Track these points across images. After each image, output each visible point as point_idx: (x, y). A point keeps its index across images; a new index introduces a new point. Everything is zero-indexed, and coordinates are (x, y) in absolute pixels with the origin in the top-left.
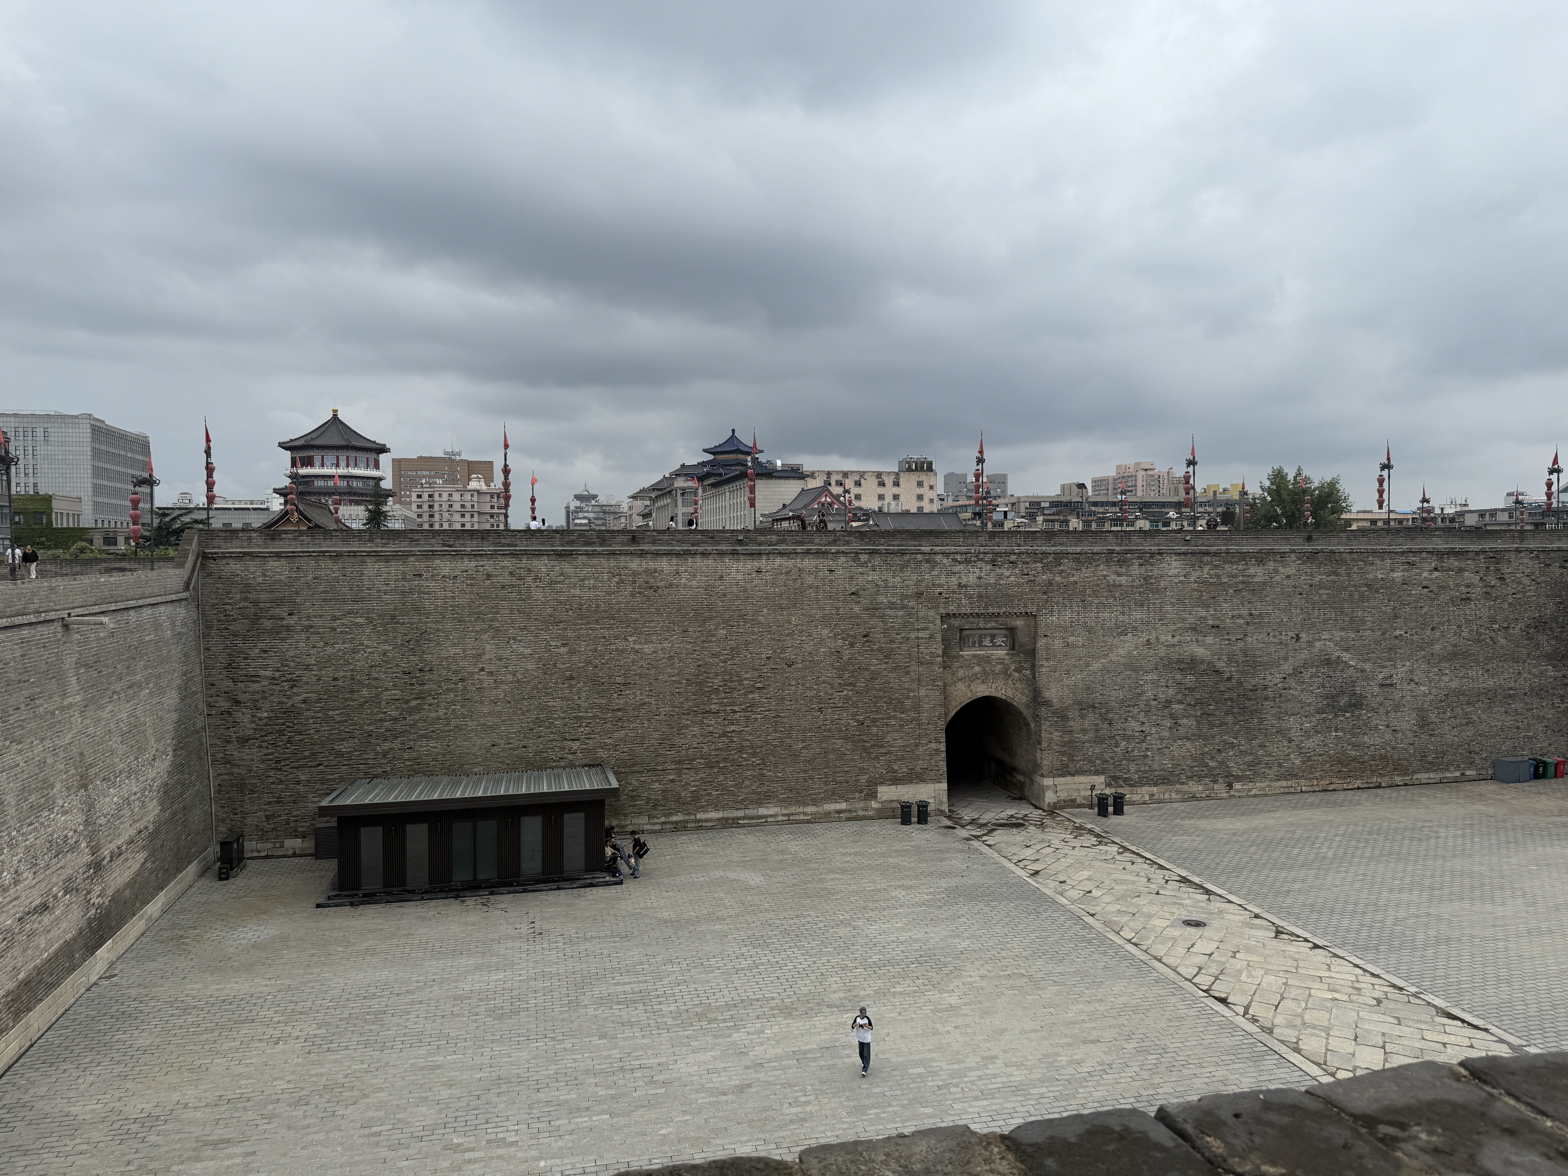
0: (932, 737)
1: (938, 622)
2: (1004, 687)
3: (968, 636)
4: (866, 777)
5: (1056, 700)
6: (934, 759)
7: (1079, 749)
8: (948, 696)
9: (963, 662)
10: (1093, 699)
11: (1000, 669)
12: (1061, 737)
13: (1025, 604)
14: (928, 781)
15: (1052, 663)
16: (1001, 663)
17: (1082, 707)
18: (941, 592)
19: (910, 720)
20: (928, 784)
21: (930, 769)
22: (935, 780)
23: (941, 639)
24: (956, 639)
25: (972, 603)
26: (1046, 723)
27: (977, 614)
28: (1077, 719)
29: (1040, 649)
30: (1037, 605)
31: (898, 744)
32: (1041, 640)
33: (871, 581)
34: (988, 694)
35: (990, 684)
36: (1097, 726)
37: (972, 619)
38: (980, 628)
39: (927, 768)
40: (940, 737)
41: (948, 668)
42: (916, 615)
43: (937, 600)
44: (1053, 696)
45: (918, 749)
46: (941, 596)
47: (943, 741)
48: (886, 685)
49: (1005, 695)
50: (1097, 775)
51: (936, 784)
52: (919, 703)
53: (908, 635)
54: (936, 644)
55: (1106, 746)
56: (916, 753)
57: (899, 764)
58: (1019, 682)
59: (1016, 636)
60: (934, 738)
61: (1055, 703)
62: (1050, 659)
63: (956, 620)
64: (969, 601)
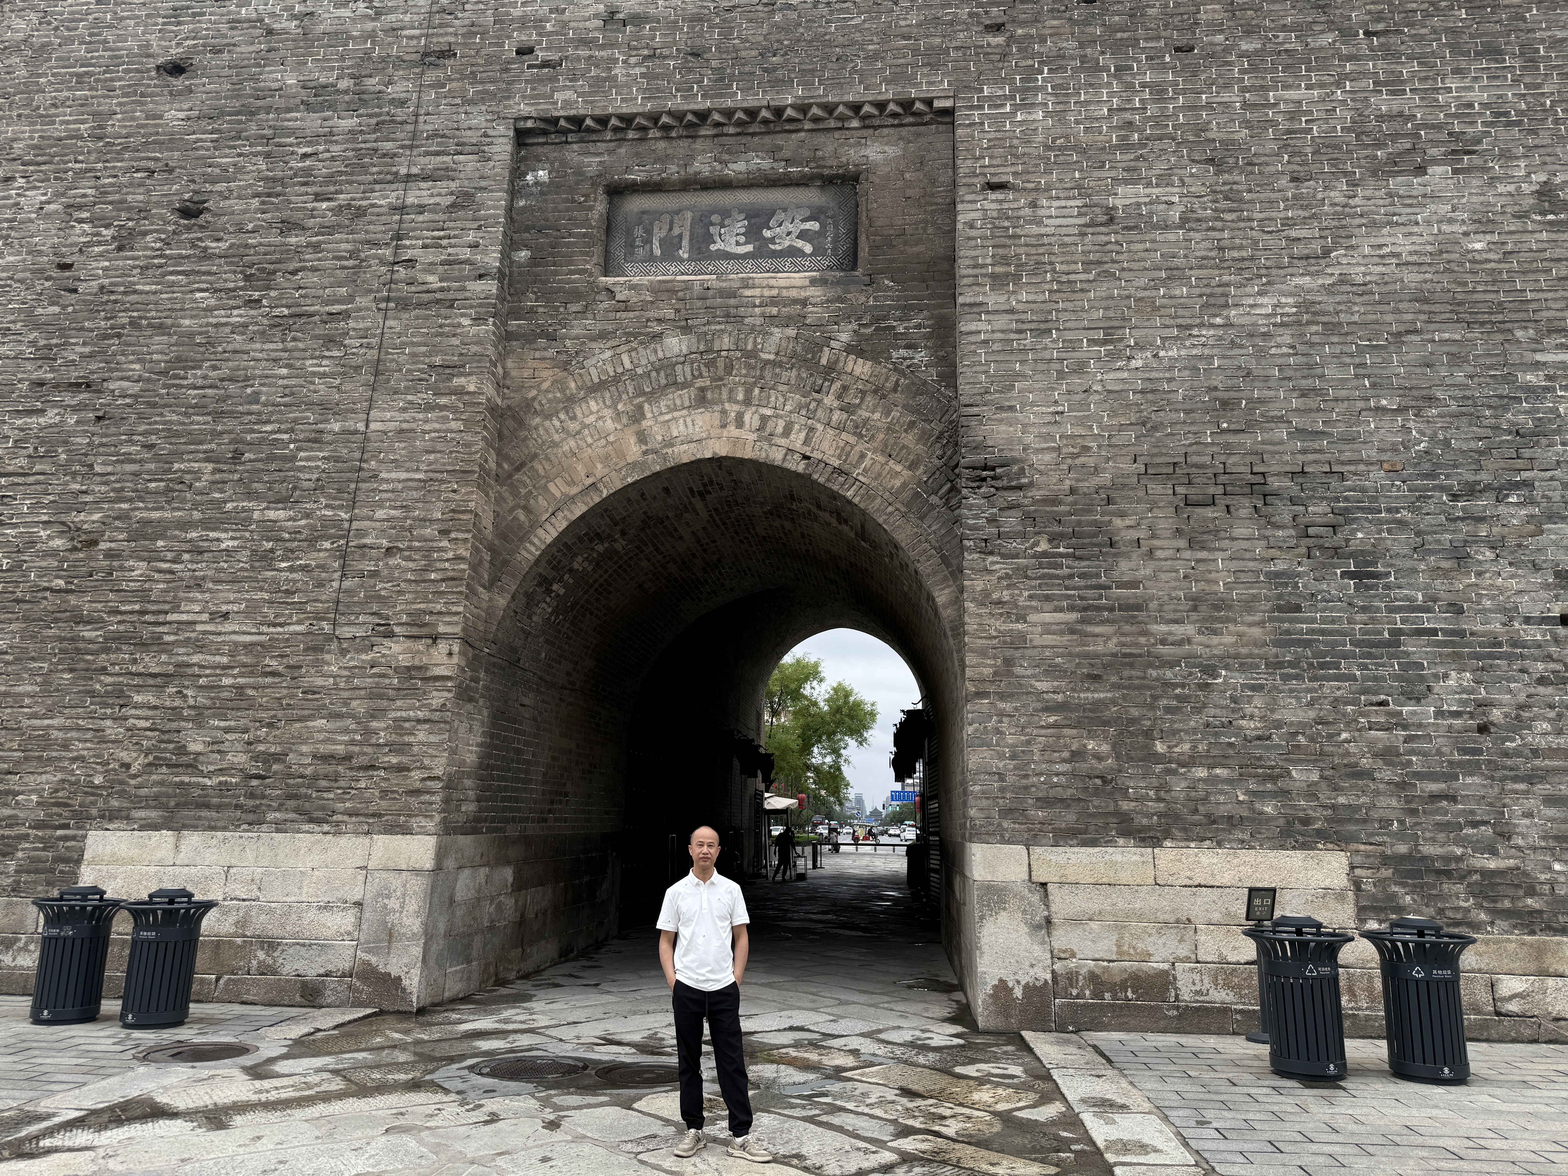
0: (402, 611)
1: (502, 150)
2: (799, 421)
3: (647, 219)
5: (1048, 457)
6: (393, 715)
7: (1180, 698)
8: (535, 456)
9: (612, 315)
10: (1256, 453)
11: (784, 344)
12: (1072, 632)
13: (898, 70)
14: (339, 817)
15: (1024, 297)
16: (789, 317)
17: (1192, 491)
18: (531, 44)
19: (306, 533)
20: (334, 834)
21: (364, 760)
22: (380, 816)
23: (501, 212)
24: (586, 223)
25: (657, 77)
26: (992, 563)
27: (679, 116)
28: (1166, 546)
29: (970, 239)
30: (955, 69)
31: (227, 638)
32: (975, 202)
33: (249, 21)
34: (723, 451)
35: (733, 409)
36: (1286, 585)
37: (662, 144)
38: (696, 182)
39: (348, 758)
40: (440, 613)
41: (542, 341)
42: (410, 128)
43: (507, 70)
44: (1029, 439)
45: (318, 664)
46: (526, 57)
47: (449, 629)
48: (232, 387)
49: (806, 457)
50: (1304, 846)
51: (381, 840)
52: (361, 460)
53: (362, 199)
54: (479, 228)
55: (1343, 689)
56: (306, 682)
57: (218, 728)
58: (870, 400)
59: (862, 208)
60: (409, 614)
61: (1041, 473)
62: (1017, 277)
63: (592, 150)
64: (644, 70)
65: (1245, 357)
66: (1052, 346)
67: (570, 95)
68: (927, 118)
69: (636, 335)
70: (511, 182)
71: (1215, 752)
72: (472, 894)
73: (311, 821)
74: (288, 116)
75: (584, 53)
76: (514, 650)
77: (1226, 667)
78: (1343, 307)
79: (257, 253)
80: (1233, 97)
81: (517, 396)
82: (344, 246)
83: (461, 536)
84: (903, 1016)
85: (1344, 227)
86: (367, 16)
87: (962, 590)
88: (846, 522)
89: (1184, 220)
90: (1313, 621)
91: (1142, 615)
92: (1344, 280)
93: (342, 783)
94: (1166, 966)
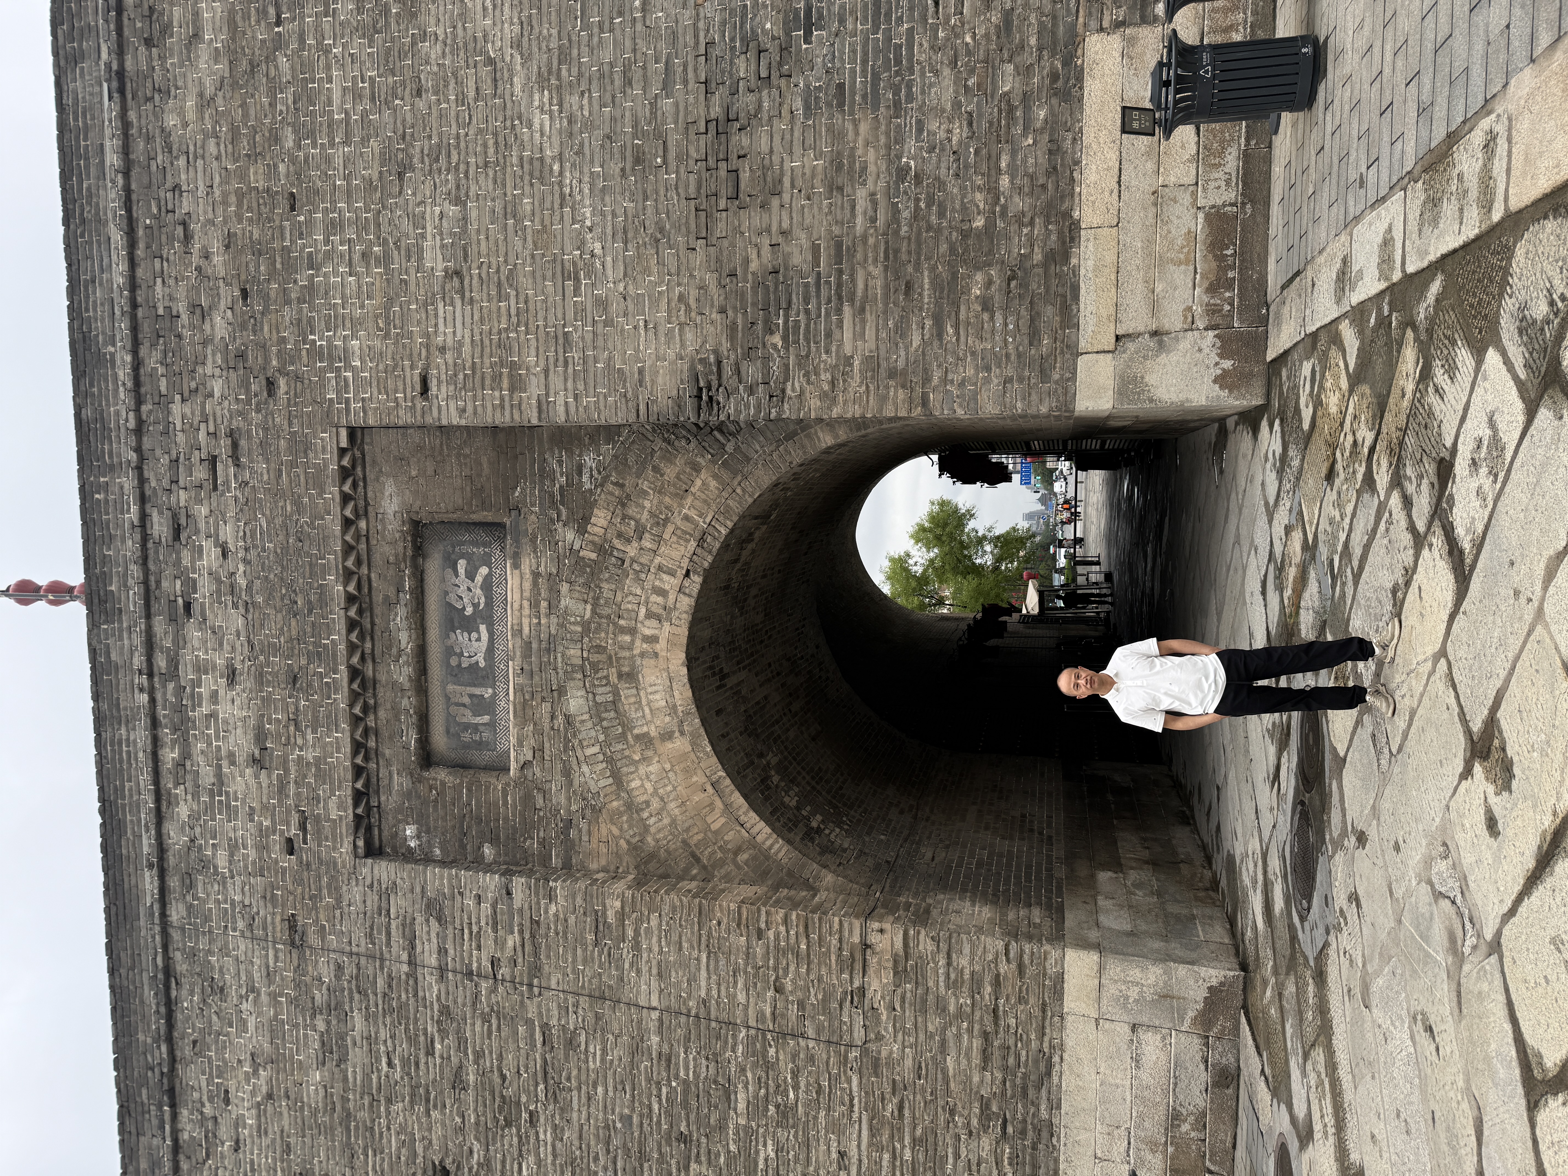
1: (385, 870)
2: (652, 580)
3: (450, 729)
5: (689, 335)
6: (942, 990)
7: (930, 203)
8: (684, 842)
9: (547, 765)
10: (687, 129)
11: (577, 595)
12: (862, 310)
13: (311, 481)
14: (1046, 1045)
15: (532, 359)
16: (551, 590)
17: (723, 192)
18: (283, 840)
19: (760, 1073)
20: (1063, 1050)
21: (988, 1020)
22: (1044, 1004)
23: (446, 872)
24: (457, 789)
25: (316, 718)
26: (793, 390)
27: (354, 697)
28: (778, 218)
29: (475, 413)
30: (310, 426)
31: (864, 1153)
32: (439, 407)
33: (259, 1116)
34: (680, 656)
35: (640, 646)
36: (817, 98)
37: (382, 714)
38: (418, 680)
39: (985, 1035)
40: (840, 940)
41: (573, 833)
42: (363, 961)
43: (308, 865)
44: (671, 354)
45: (891, 1063)
46: (296, 846)
47: (857, 932)
48: (616, 1142)
49: (687, 574)
50: (1080, 79)
51: (1069, 1004)
52: (688, 1016)
53: (432, 1009)
54: (461, 894)
55: (922, 41)
56: (909, 1076)
57: (955, 1165)
58: (632, 511)
59: (445, 517)
60: (842, 971)
61: (704, 342)
62: (513, 366)
63: (386, 782)
64: (309, 731)
65: (592, 141)
66: (579, 331)
67: (333, 803)
68: (358, 454)
69: (567, 741)
70: (417, 862)
71: (984, 168)
72: (1125, 913)
73: (1049, 1074)
74: (351, 1080)
75: (292, 789)
76: (877, 867)
77: (899, 158)
78: (544, 45)
79: (484, 1114)
80: (339, 154)
81: (626, 858)
82: (478, 1028)
83: (763, 918)
84: (1251, 480)
85: (465, 44)
86: (256, 1001)
87: (820, 420)
88: (751, 534)
89: (457, 201)
90: (853, 71)
91: (847, 242)
92: (517, 44)
93: (1011, 1042)
94: (1201, 216)
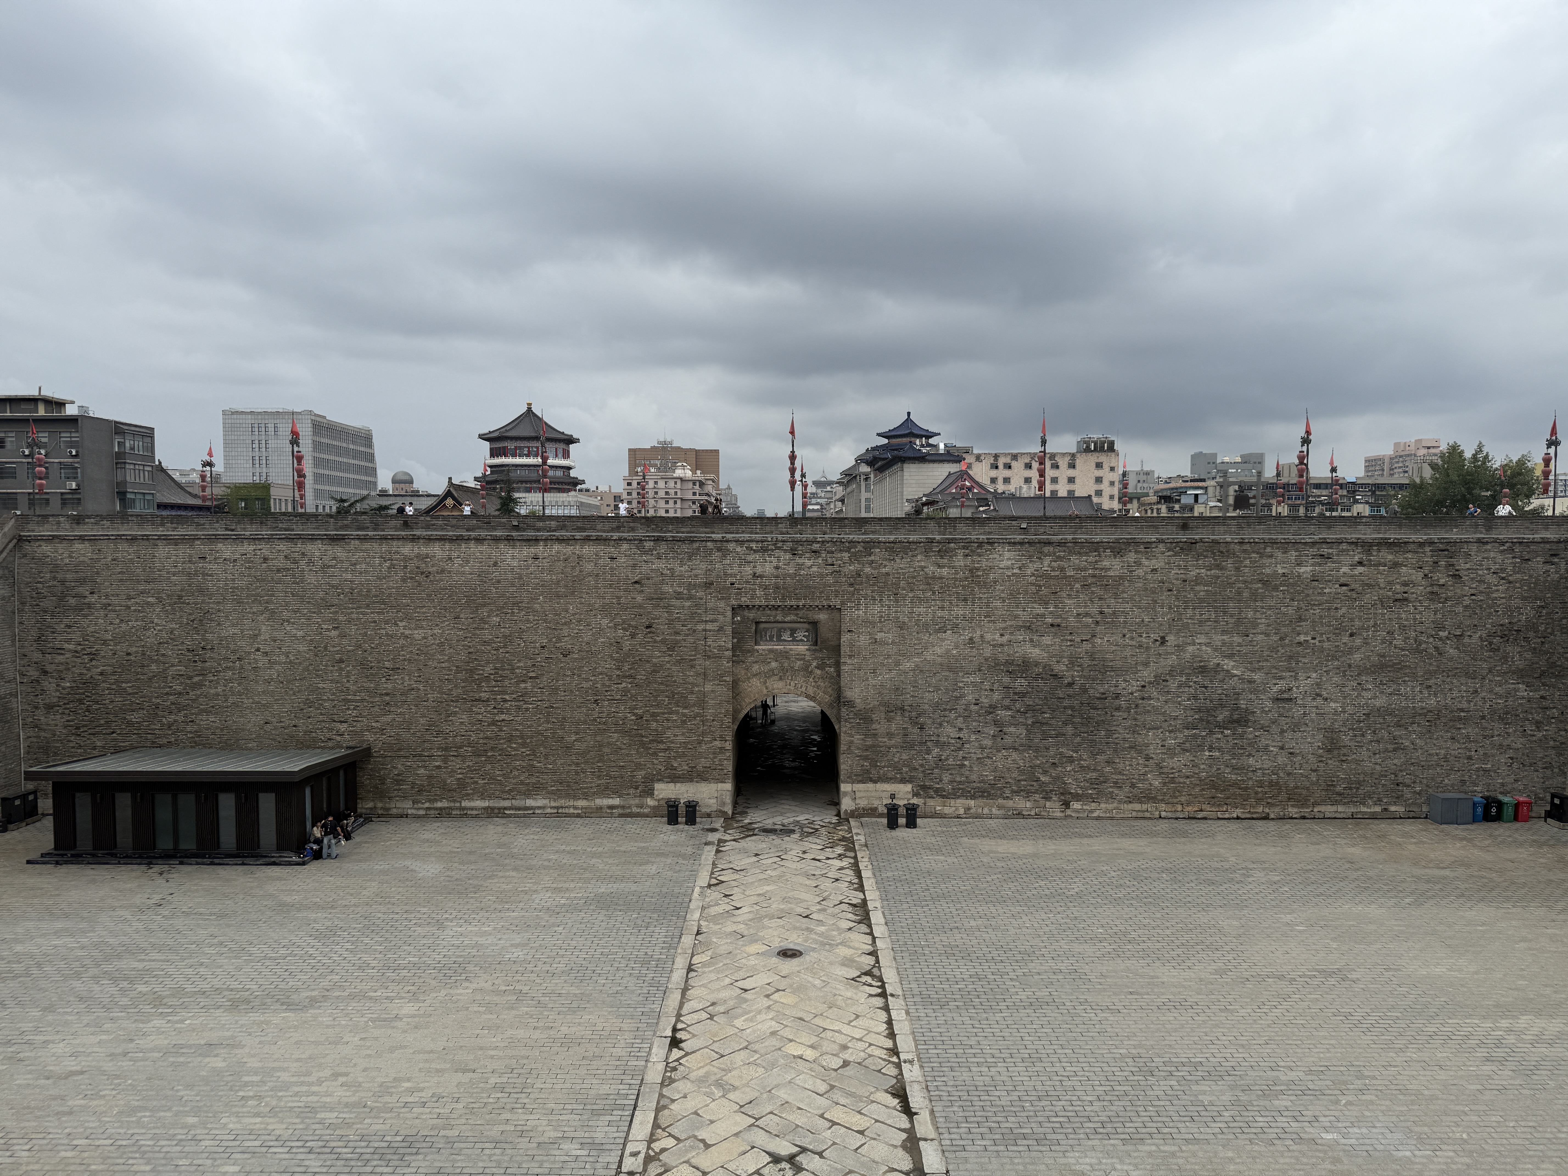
0: (717, 734)
1: (729, 614)
2: (804, 684)
3: (765, 630)
4: (643, 773)
5: (859, 700)
7: (883, 754)
8: (741, 692)
9: (758, 656)
10: (903, 701)
11: (800, 665)
12: (863, 740)
13: (828, 596)
14: (709, 780)
15: (855, 661)
16: (801, 658)
17: (889, 709)
18: (734, 582)
19: (693, 716)
20: (709, 783)
21: (713, 768)
22: (719, 779)
23: (730, 629)
24: (750, 632)
25: (767, 594)
26: (847, 725)
27: (773, 606)
28: (883, 721)
29: (844, 645)
30: (842, 597)
31: (679, 741)
32: (845, 635)
33: (656, 570)
34: (786, 692)
35: (788, 681)
36: (906, 730)
37: (769, 612)
38: (777, 622)
39: (710, 767)
40: (725, 734)
41: (742, 664)
42: (704, 606)
43: (728, 590)
44: (856, 696)
45: (700, 746)
46: (733, 586)
47: (728, 737)
48: (669, 678)
50: (903, 783)
51: (719, 784)
52: (703, 698)
53: (694, 627)
55: (914, 752)
56: (698, 750)
57: (680, 761)
58: (820, 680)
59: (819, 632)
60: (720, 735)
61: (858, 703)
62: (854, 656)
63: (751, 613)
64: (763, 592)
65: (902, 678)
66: (862, 673)
68: (834, 609)
69: (764, 662)
70: (732, 622)
71: (889, 765)
74: (671, 600)
75: (748, 586)
77: (893, 747)
78: (924, 666)
79: (669, 641)
80: (906, 609)
81: (736, 677)
82: (691, 639)
83: (729, 717)
84: (828, 814)
85: (927, 646)
86: (688, 571)
89: (892, 642)
90: (910, 738)
91: (877, 736)
92: (925, 659)
93: (709, 773)
94: (875, 805)
